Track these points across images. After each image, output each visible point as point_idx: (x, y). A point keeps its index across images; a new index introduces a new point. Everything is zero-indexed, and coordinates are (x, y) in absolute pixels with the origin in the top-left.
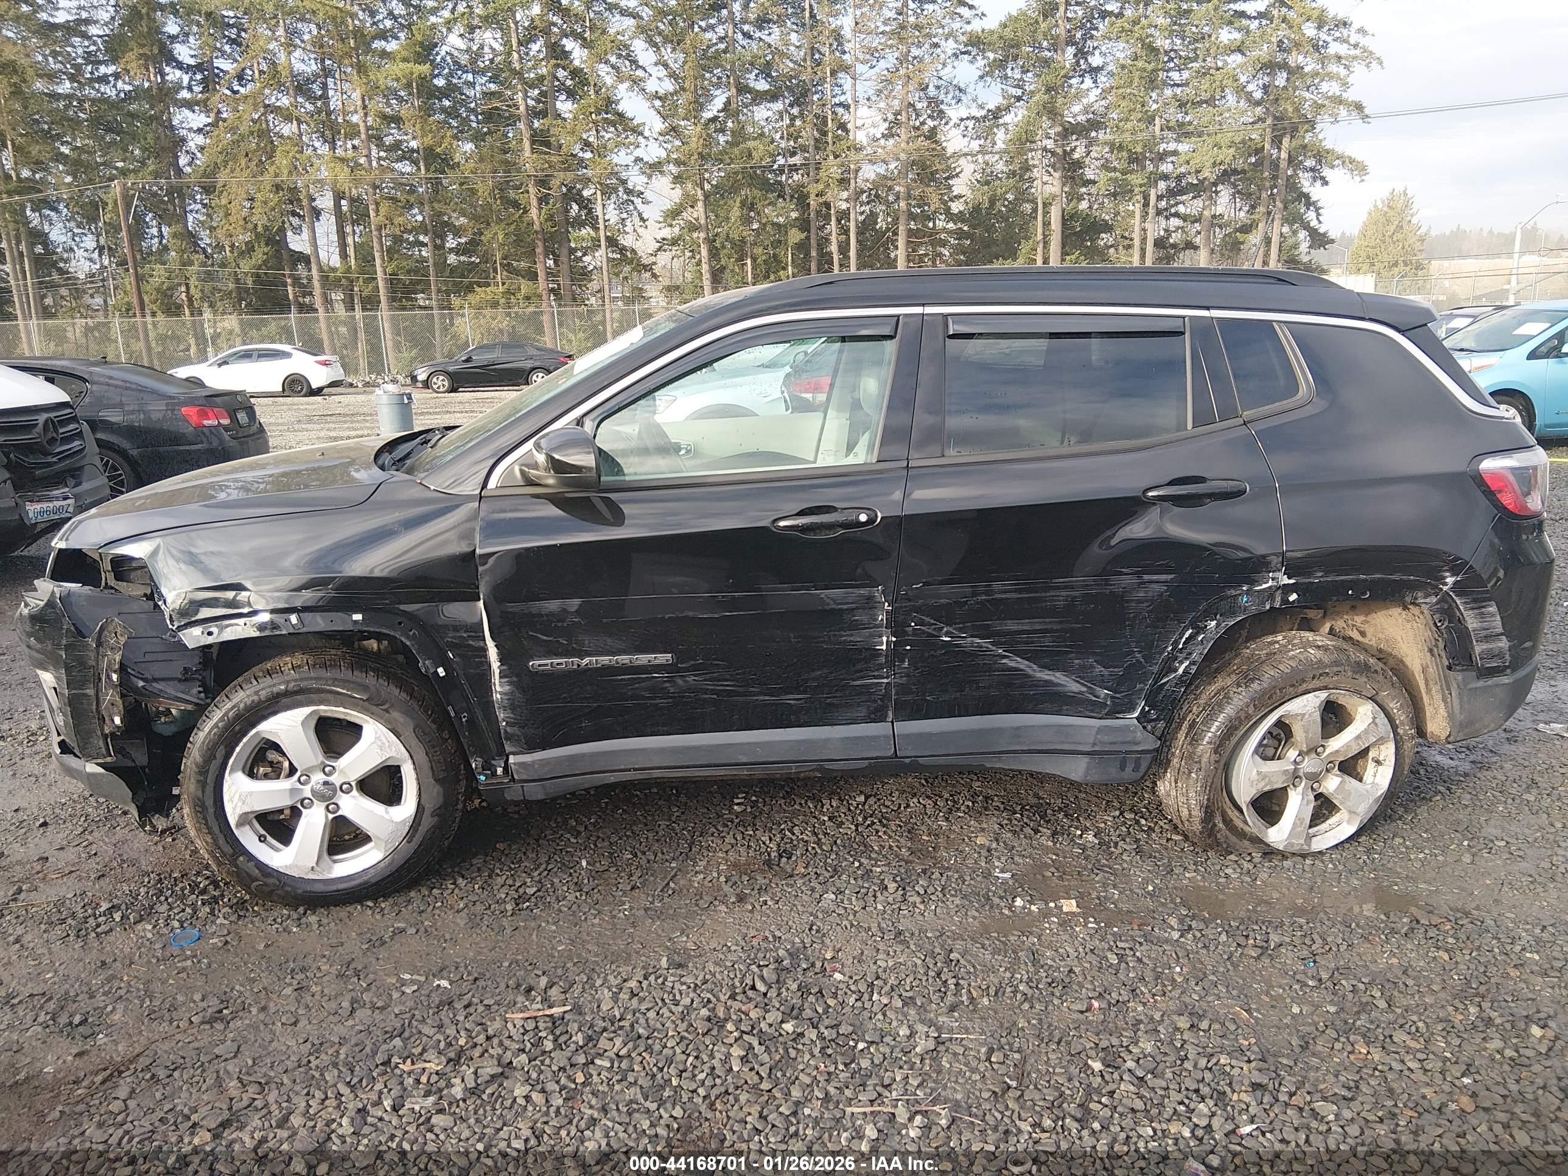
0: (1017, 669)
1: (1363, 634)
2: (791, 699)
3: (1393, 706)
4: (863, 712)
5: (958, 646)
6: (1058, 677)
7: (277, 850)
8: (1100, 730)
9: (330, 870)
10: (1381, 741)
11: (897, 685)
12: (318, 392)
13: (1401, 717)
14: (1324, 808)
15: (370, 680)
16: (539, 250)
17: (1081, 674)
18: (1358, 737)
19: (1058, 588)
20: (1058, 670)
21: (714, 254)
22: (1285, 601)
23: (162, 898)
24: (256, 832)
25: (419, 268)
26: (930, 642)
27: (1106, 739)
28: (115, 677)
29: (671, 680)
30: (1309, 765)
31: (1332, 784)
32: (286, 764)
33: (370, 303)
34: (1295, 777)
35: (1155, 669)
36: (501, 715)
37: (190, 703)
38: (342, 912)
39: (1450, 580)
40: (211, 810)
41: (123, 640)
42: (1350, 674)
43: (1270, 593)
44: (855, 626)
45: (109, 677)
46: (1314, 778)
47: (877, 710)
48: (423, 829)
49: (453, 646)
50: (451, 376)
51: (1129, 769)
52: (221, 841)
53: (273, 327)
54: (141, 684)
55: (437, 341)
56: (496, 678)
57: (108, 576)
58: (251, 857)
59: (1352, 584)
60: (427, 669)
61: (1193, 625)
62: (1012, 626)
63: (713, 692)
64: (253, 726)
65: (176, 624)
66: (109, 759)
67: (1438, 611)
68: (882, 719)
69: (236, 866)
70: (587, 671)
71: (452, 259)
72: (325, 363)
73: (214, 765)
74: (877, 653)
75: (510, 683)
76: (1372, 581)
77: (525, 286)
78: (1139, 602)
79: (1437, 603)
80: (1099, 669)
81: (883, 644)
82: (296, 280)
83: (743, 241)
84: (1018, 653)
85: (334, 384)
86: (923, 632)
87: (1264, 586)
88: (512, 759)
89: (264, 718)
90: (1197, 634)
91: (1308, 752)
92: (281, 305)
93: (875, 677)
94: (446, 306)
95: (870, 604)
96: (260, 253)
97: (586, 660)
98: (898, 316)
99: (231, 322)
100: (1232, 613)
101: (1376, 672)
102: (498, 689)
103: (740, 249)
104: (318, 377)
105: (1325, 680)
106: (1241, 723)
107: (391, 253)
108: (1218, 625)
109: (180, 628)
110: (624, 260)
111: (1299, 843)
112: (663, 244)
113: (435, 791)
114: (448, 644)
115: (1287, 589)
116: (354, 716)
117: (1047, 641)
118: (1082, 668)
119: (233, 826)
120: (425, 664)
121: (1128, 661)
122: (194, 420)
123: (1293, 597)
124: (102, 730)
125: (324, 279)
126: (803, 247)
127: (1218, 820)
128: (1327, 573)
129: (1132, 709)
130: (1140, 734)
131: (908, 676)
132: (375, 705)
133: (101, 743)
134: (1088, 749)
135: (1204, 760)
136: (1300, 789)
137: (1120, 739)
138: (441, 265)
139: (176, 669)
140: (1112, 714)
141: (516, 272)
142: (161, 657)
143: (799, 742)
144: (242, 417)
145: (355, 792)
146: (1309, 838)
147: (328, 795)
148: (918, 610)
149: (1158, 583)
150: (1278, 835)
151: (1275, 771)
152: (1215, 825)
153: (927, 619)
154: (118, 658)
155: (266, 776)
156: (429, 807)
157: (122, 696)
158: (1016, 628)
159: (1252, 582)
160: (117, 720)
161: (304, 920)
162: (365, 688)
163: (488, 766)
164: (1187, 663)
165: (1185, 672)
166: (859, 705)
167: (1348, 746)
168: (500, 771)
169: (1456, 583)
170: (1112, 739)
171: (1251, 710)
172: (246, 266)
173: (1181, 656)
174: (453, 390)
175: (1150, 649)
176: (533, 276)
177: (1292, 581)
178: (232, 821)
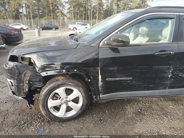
2: (151, 86)
7: (57, 112)
9: (66, 116)
11: (170, 83)
12: (25, 30)
15: (76, 82)
16: (52, 12)
21: (74, 14)
23: (33, 120)
24: (53, 109)
25: (36, 14)
26: (177, 76)
28: (27, 82)
29: (131, 82)
32: (59, 97)
33: (30, 19)
36: (100, 88)
37: (41, 86)
38: (69, 123)
40: (45, 106)
41: (30, 75)
44: (166, 73)
45: (26, 82)
47: (165, 87)
48: (83, 108)
49: (92, 76)
50: (42, 28)
52: (47, 112)
53: (17, 21)
54: (31, 83)
55: (39, 24)
56: (100, 82)
57: (20, 60)
58: (52, 114)
60: (87, 80)
63: (138, 84)
64: (54, 91)
65: (40, 71)
66: (24, 97)
68: (165, 89)
69: (50, 116)
70: (116, 80)
71: (40, 13)
72: (26, 26)
73: (47, 98)
74: (168, 78)
75: (103, 83)
77: (50, 17)
81: (170, 76)
82: (20, 16)
83: (78, 12)
85: (27, 29)
88: (100, 96)
89: (56, 89)
92: (19, 19)
93: (167, 82)
94: (40, 19)
95: (169, 69)
96: (16, 12)
97: (117, 79)
99: (12, 21)
102: (100, 84)
103: (77, 13)
104: (25, 28)
107: (33, 12)
109: (41, 72)
110: (62, 14)
112: (68, 12)
113: (86, 101)
114: (91, 75)
116: (72, 88)
119: (49, 109)
120: (86, 79)
122: (13, 32)
124: (23, 91)
125: (24, 15)
126: (85, 14)
131: (172, 81)
132: (77, 86)
133: (23, 94)
138: (39, 14)
139: (38, 79)
141: (49, 15)
142: (35, 77)
143: (150, 93)
144: (20, 32)
145: (71, 102)
147: (66, 102)
153: (178, 72)
154: (28, 78)
155: (55, 99)
156: (85, 104)
157: (28, 86)
160: (27, 90)
161: (62, 125)
162: (75, 83)
163: (96, 97)
166: (162, 86)
168: (98, 98)
172: (14, 13)
174: (42, 30)
176: (51, 16)
178: (49, 108)
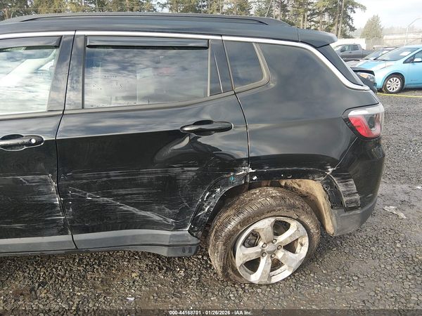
0: (127, 211)
1: (300, 186)
2: (18, 226)
3: (307, 222)
4: (56, 231)
5: (95, 201)
6: (148, 214)
8: (171, 236)
10: (302, 237)
11: (69, 219)
13: (311, 226)
14: (276, 265)
17: (160, 212)
18: (291, 236)
19: (143, 174)
20: (148, 211)
22: (251, 180)
26: (81, 200)
27: (175, 240)
30: (269, 248)
31: (280, 255)
34: (263, 253)
35: (194, 209)
39: (330, 170)
42: (285, 210)
43: (245, 177)
44: (41, 193)
46: (272, 253)
47: (62, 230)
51: (187, 252)
59: (284, 172)
61: (209, 190)
62: (122, 192)
67: (325, 183)
68: (67, 234)
74: (55, 206)
76: (293, 170)
78: (184, 180)
79: (325, 180)
80: (167, 210)
81: (57, 201)
84: (128, 204)
86: (77, 196)
87: (241, 173)
90: (212, 194)
91: (268, 243)
93: (57, 216)
95: (46, 183)
98: (62, 36)
100: (227, 185)
101: (299, 208)
105: (274, 213)
106: (234, 233)
108: (221, 190)
111: (265, 281)
115: (252, 174)
117: (141, 199)
118: (160, 210)
121: (181, 206)
123: (255, 178)
127: (230, 271)
128: (270, 167)
129: (186, 227)
130: (190, 237)
131: (73, 215)
134: (167, 244)
135: (220, 248)
136: (265, 258)
137: (181, 240)
140: (176, 229)
146: (270, 277)
148: (72, 185)
149: (191, 172)
150: (255, 278)
151: (251, 253)
152: (228, 273)
153: (77, 190)
158: (124, 193)
159: (235, 171)
164: (208, 207)
165: (209, 211)
166: (52, 228)
167: (286, 240)
169: (333, 171)
170: (177, 240)
171: (239, 227)
173: (206, 204)
175: (191, 201)
177: (254, 171)
